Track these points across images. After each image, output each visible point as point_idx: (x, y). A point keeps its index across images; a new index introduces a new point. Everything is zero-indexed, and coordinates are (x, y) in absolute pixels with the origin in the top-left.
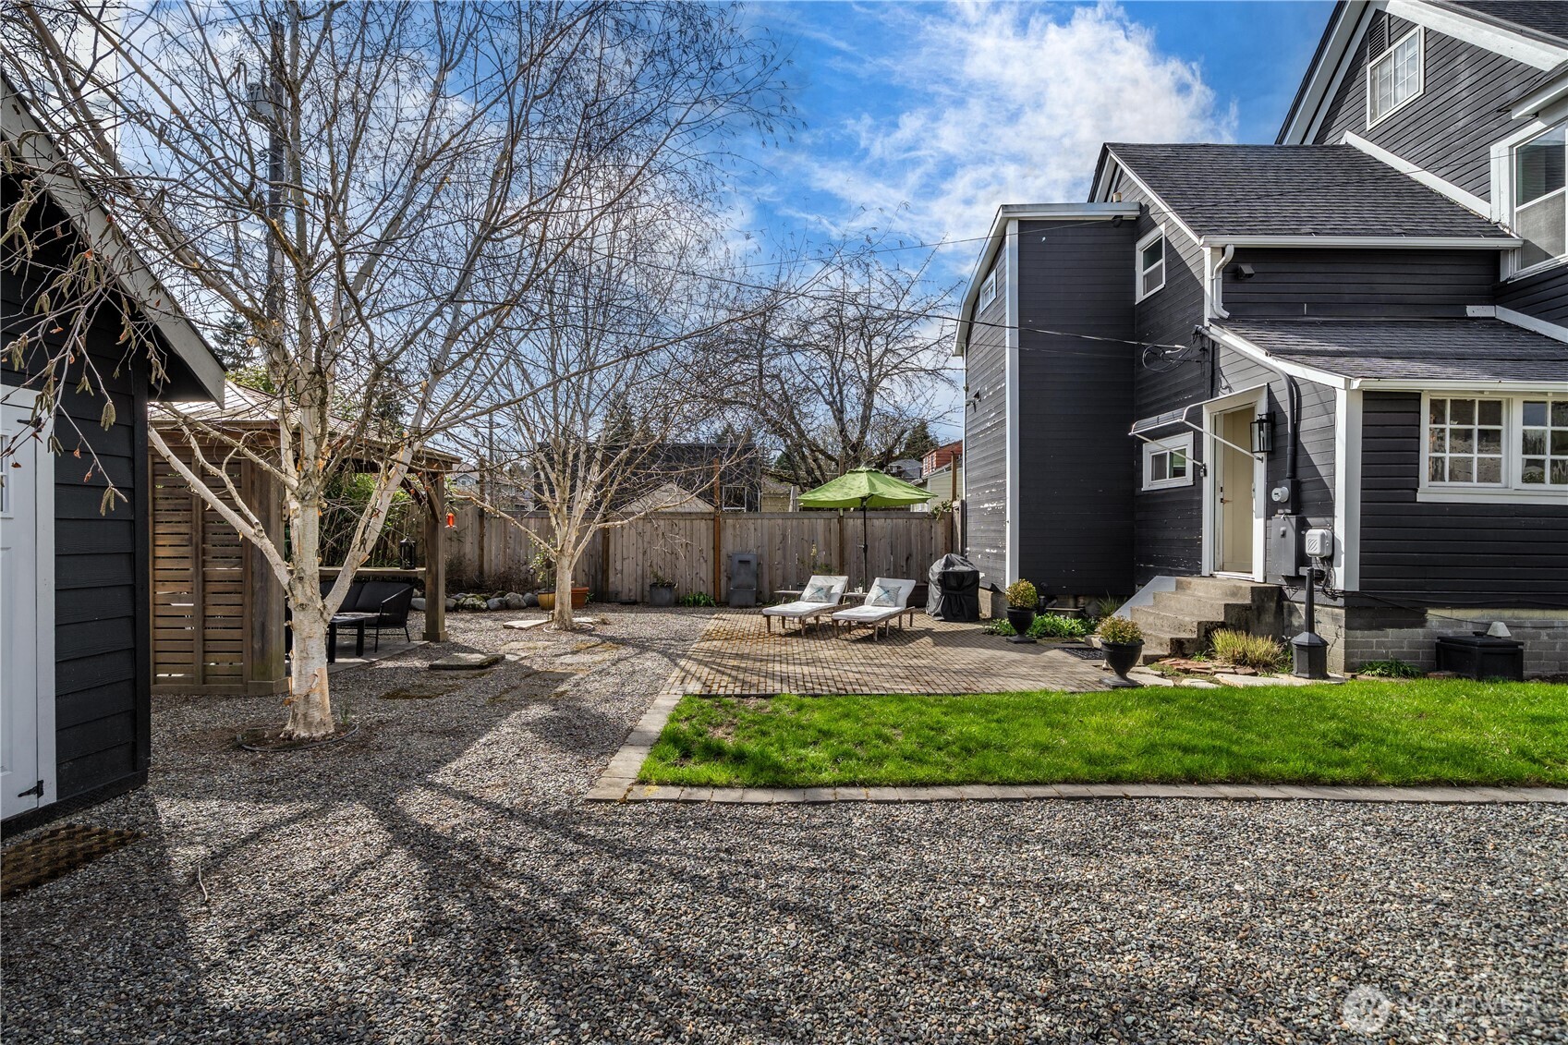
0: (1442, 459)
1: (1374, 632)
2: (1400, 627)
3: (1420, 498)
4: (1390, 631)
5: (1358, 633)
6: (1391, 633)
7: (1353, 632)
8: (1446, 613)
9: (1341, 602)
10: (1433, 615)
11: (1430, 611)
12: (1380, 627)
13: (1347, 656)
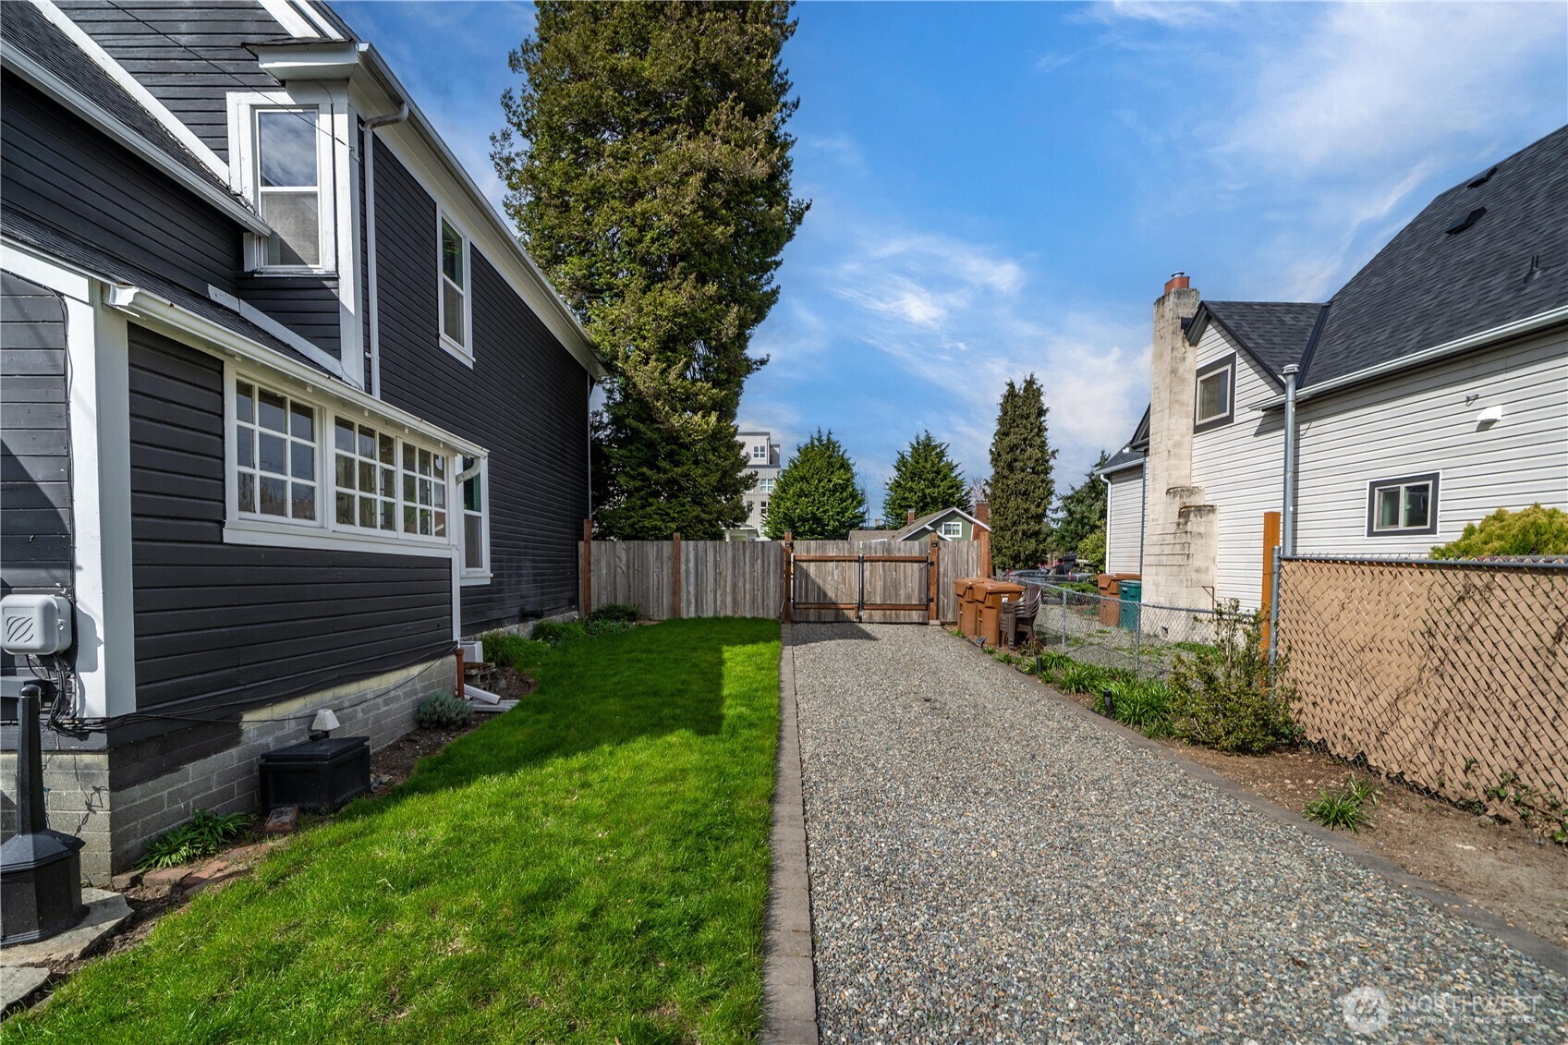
0: (252, 477)
1: (165, 778)
2: (206, 754)
3: (230, 536)
4: (190, 768)
5: (137, 790)
6: (192, 769)
7: (125, 793)
8: (264, 714)
9: (100, 740)
10: (251, 720)
11: (247, 717)
12: (173, 767)
13: (116, 842)
